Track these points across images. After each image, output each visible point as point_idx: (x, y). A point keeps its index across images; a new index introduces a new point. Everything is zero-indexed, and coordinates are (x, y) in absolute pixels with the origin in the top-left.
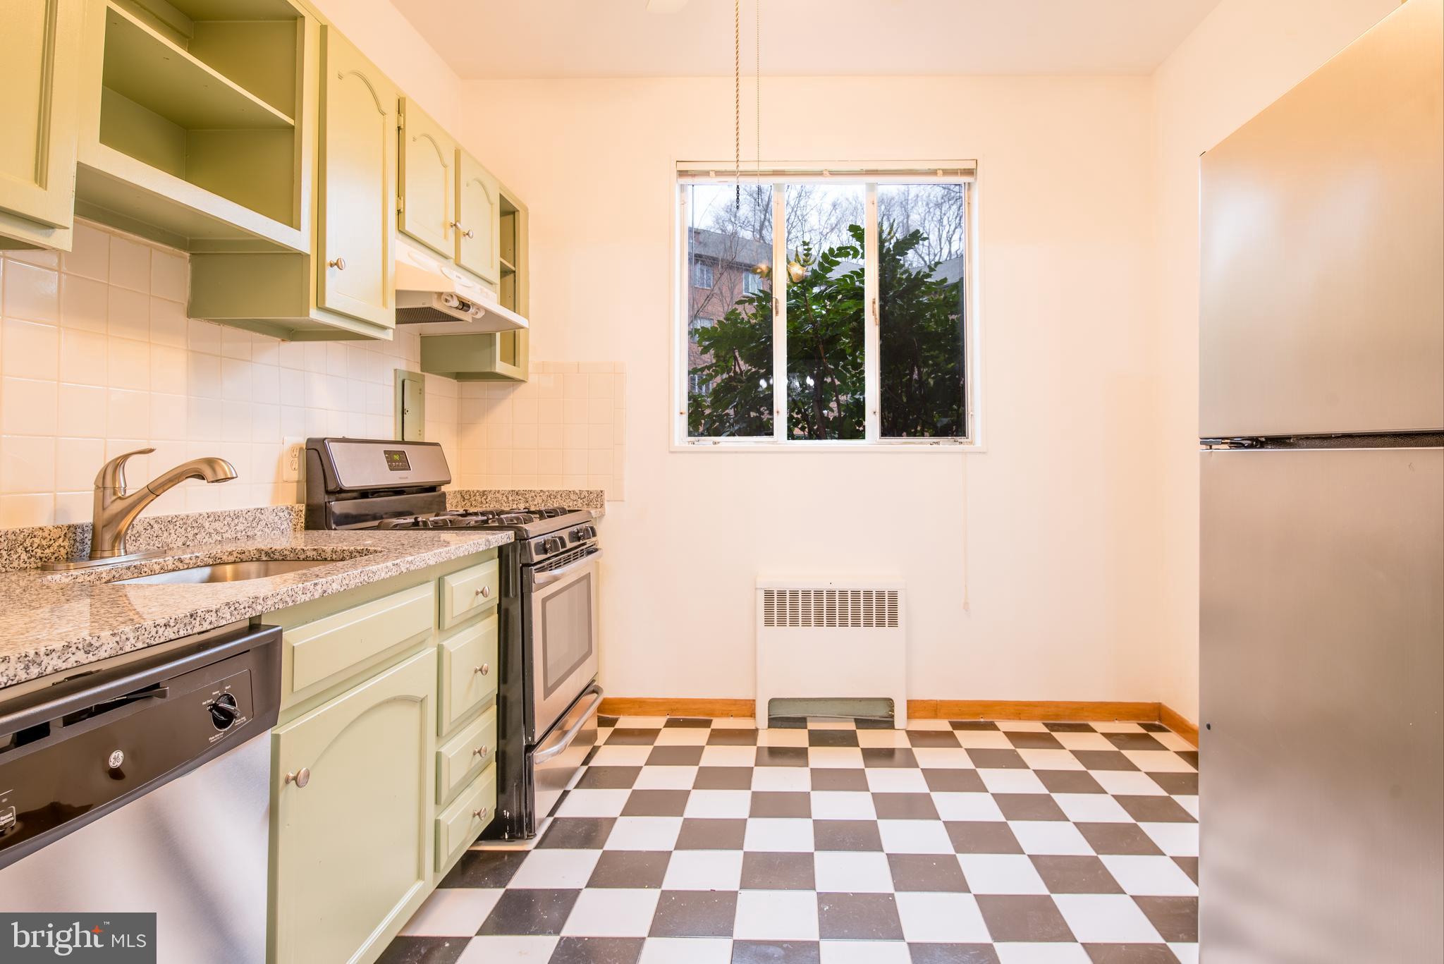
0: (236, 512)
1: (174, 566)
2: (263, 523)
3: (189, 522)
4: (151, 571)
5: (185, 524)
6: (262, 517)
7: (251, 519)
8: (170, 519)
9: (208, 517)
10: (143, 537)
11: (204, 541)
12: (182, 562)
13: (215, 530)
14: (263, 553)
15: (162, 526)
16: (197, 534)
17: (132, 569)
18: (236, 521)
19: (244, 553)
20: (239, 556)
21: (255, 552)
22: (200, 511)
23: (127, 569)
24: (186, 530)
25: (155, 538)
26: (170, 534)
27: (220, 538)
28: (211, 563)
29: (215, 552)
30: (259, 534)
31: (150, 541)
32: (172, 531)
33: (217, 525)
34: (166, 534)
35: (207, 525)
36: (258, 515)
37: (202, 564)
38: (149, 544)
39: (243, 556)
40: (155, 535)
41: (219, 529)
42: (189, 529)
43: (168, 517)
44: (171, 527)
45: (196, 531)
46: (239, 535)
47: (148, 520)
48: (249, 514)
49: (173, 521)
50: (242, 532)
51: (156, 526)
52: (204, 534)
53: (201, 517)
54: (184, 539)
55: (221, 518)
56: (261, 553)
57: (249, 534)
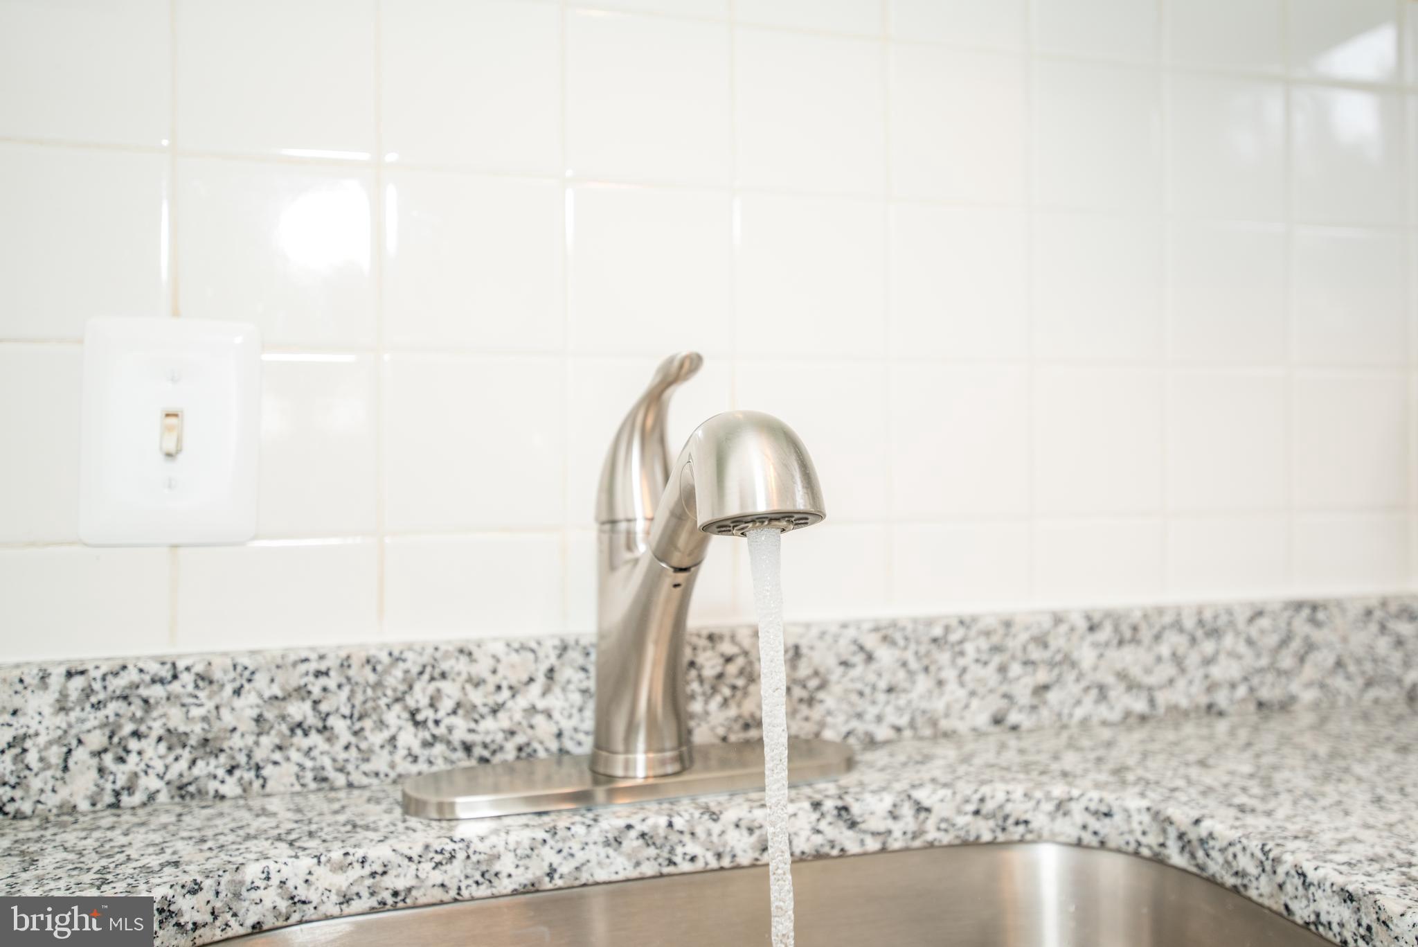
0: (1208, 615)
1: (818, 839)
2: (1325, 658)
3: (1014, 644)
4: (719, 856)
5: (996, 649)
6: (1317, 635)
7: (1273, 640)
8: (937, 631)
9: (1092, 628)
10: (836, 689)
11: (1079, 713)
12: (853, 825)
13: (1122, 676)
14: (1172, 832)
15: (909, 656)
16: (1046, 688)
17: (631, 841)
18: (1208, 647)
19: (1107, 815)
20: (1094, 824)
21: (1146, 818)
22: (1057, 604)
23: (607, 844)
24: (1002, 669)
25: (881, 697)
26: (940, 683)
27: (1140, 706)
28: (987, 837)
29: (1001, 796)
30: (1308, 696)
31: (862, 705)
32: (950, 674)
33: (1129, 658)
34: (923, 683)
35: (1086, 656)
36: (1301, 626)
37: (946, 839)
38: (859, 716)
39: (1104, 827)
40: (883, 685)
41: (1136, 672)
42: (1015, 669)
43: (930, 623)
44: (944, 657)
45: (1042, 676)
46: (1222, 698)
47: (851, 633)
48: (1264, 622)
49: (954, 637)
50: (1233, 686)
51: (885, 655)
52: (1076, 689)
53: (1063, 628)
54: (996, 703)
55: (1146, 635)
56: (1164, 831)
57: (1265, 694)
